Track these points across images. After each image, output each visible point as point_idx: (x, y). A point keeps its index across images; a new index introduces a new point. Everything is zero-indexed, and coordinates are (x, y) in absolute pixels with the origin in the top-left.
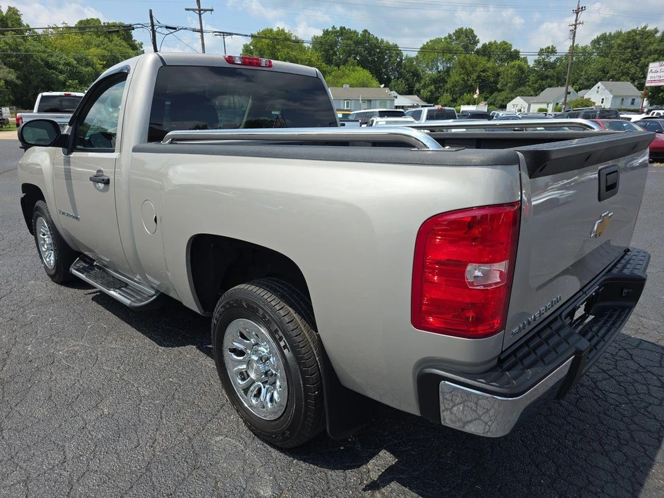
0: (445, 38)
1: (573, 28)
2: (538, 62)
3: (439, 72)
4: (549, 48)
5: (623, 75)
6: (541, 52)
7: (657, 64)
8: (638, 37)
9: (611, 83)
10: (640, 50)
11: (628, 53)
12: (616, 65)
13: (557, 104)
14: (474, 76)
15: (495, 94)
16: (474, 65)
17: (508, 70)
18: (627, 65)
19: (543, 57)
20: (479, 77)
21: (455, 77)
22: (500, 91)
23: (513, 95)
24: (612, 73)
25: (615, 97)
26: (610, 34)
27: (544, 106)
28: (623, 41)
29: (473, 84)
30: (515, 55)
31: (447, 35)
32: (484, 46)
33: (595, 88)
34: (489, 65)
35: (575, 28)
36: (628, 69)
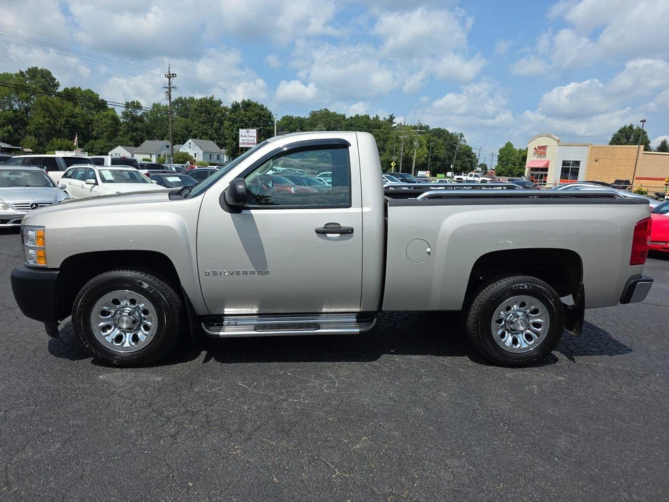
0: (16, 75)
1: (167, 90)
2: (125, 115)
3: (15, 111)
4: (134, 102)
5: (203, 135)
6: (127, 106)
7: (245, 130)
8: (208, 105)
9: (198, 140)
10: (212, 116)
11: (203, 117)
12: (196, 126)
13: (159, 155)
14: (62, 121)
15: (92, 141)
16: (60, 109)
17: (102, 119)
18: (205, 127)
19: (130, 109)
20: (67, 121)
21: (37, 119)
22: (96, 138)
23: (111, 144)
24: (194, 132)
25: (205, 153)
26: (185, 98)
27: (148, 157)
28: (198, 106)
29: (62, 129)
30: (102, 105)
31: (18, 72)
32: (66, 90)
33: (187, 143)
34: (77, 110)
35: (170, 91)
36: (206, 129)
